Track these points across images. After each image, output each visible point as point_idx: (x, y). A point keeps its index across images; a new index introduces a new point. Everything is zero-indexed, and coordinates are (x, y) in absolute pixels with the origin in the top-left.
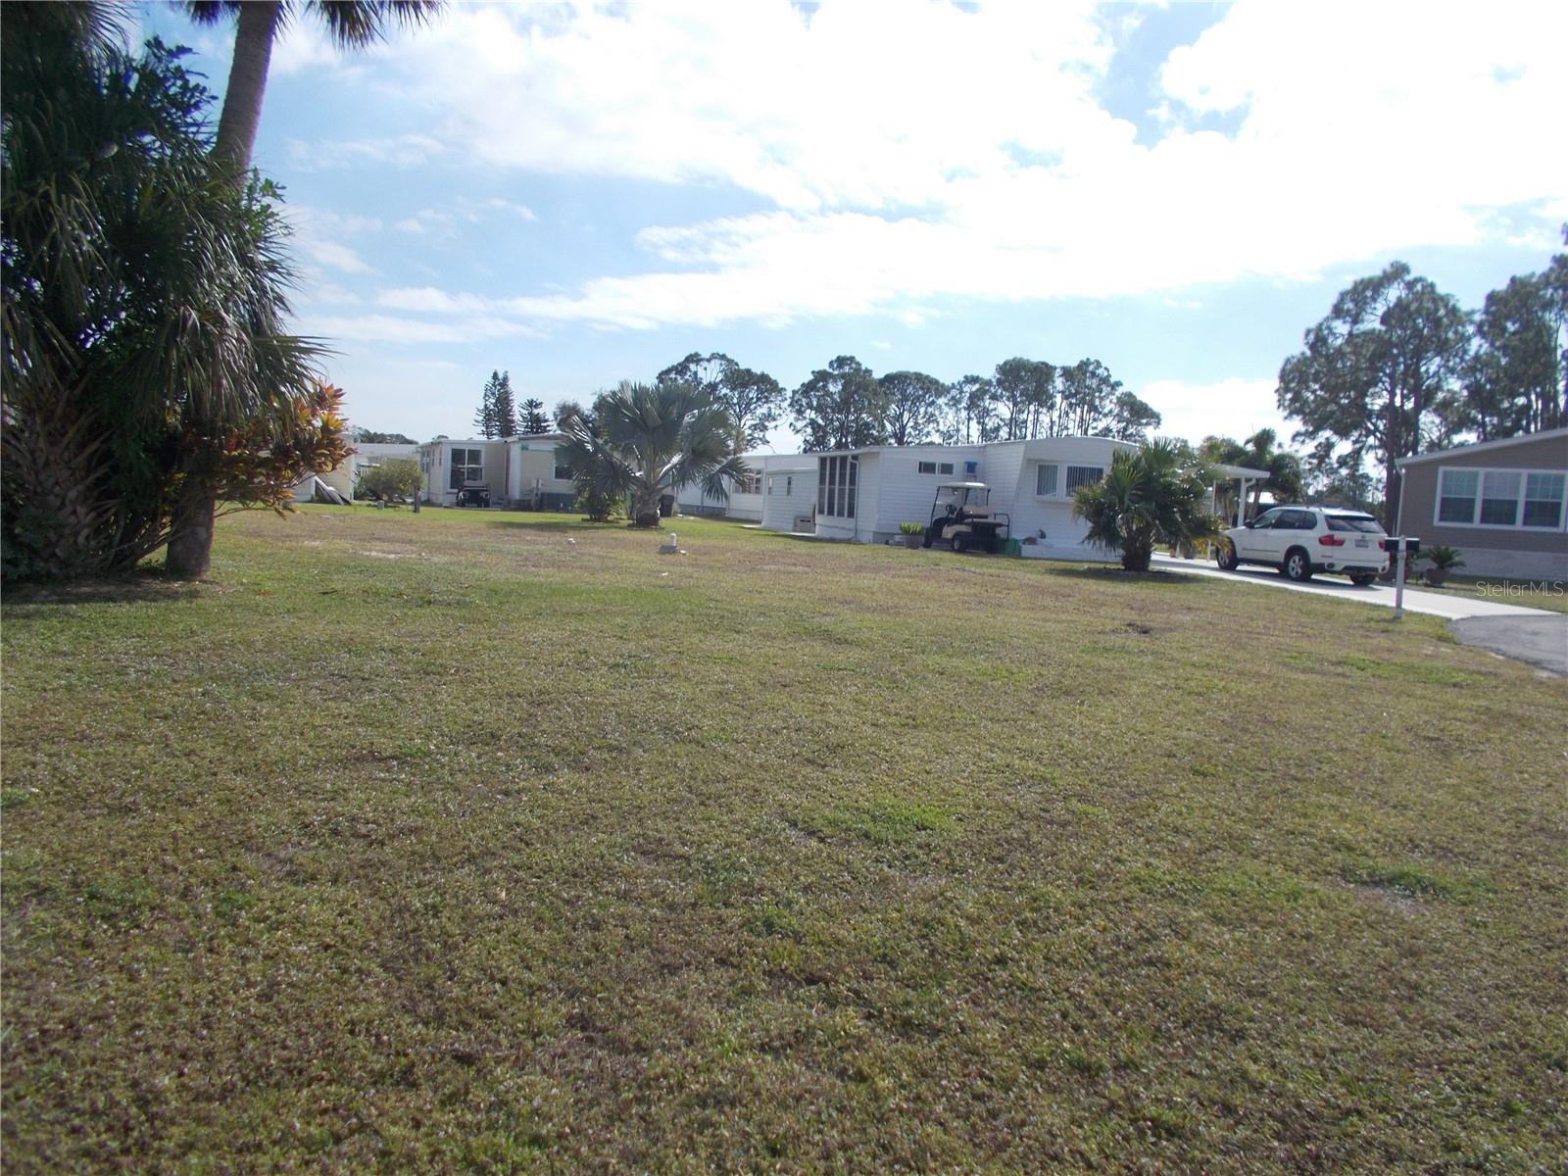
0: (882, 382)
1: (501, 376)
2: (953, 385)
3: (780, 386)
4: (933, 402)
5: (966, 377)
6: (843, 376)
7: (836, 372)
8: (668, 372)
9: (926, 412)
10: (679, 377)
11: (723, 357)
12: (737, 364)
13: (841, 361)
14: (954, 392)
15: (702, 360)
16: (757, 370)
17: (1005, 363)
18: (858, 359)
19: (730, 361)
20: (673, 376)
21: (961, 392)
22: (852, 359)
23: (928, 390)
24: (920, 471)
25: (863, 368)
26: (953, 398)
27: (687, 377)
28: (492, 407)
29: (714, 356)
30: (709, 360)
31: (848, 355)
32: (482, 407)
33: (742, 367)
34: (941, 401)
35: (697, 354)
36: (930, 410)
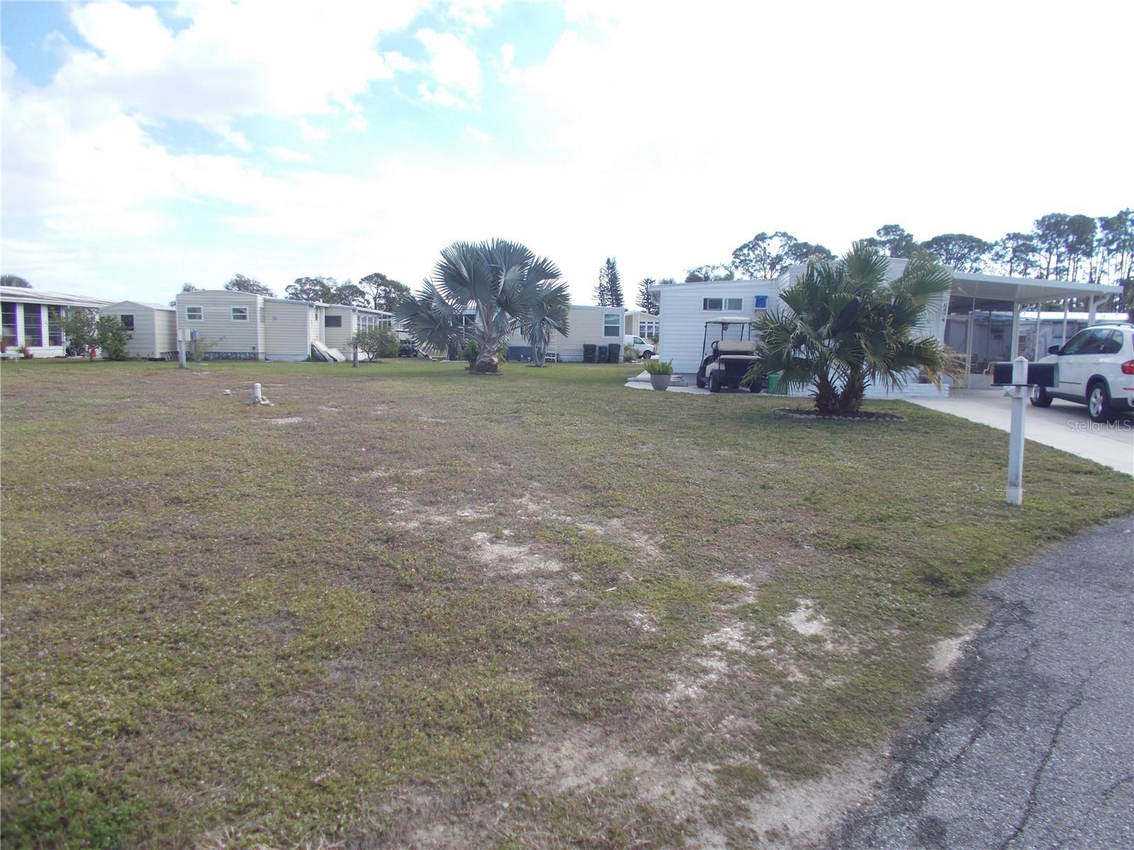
0: (928, 245)
1: (611, 261)
2: (997, 243)
3: (832, 254)
4: (978, 259)
5: (1008, 235)
6: (889, 241)
7: (883, 239)
8: (741, 249)
9: (972, 268)
10: (751, 253)
11: (784, 235)
12: (795, 239)
13: (887, 229)
14: (997, 248)
15: (766, 238)
16: (813, 243)
17: (1044, 219)
18: (901, 227)
19: (790, 238)
20: (746, 251)
21: (1005, 248)
22: (896, 227)
23: (971, 249)
24: (705, 308)
25: (906, 234)
26: (997, 254)
27: (757, 252)
28: (605, 284)
29: (776, 235)
30: (771, 238)
31: (893, 224)
32: (598, 286)
33: (800, 241)
34: (986, 257)
35: (763, 234)
36: (975, 265)
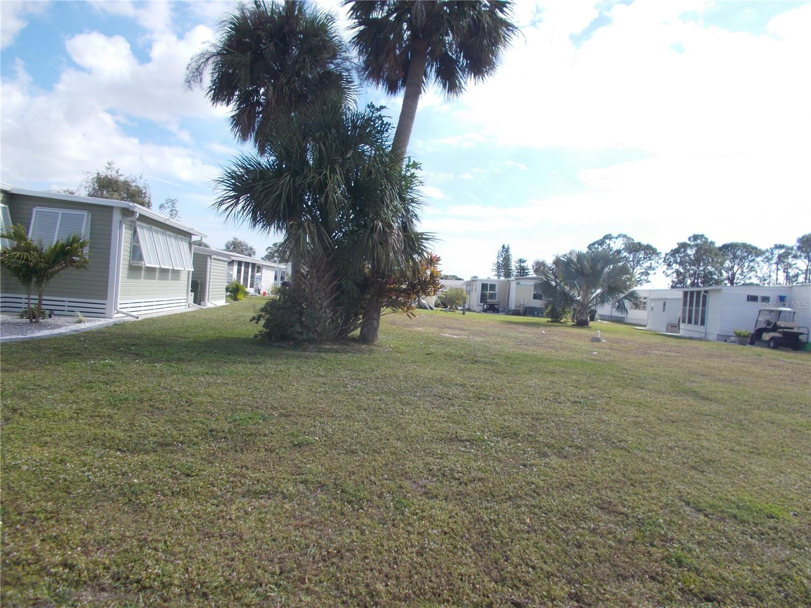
0: (720, 249)
1: (506, 247)
2: (767, 251)
3: (658, 251)
4: (753, 260)
5: (776, 245)
6: (696, 245)
7: (692, 243)
8: (594, 244)
9: (749, 266)
10: (600, 247)
11: (625, 236)
12: (633, 240)
13: (695, 237)
14: (767, 254)
15: (612, 238)
16: (644, 242)
17: (804, 237)
18: (706, 236)
19: (629, 238)
20: (596, 246)
21: (772, 254)
22: (702, 236)
23: (751, 253)
24: (748, 300)
25: (709, 241)
26: (766, 258)
27: (604, 247)
28: (501, 262)
29: (619, 236)
30: (617, 238)
31: (700, 234)
32: (496, 262)
33: (636, 241)
34: (759, 259)
35: (610, 235)
36: (752, 264)
